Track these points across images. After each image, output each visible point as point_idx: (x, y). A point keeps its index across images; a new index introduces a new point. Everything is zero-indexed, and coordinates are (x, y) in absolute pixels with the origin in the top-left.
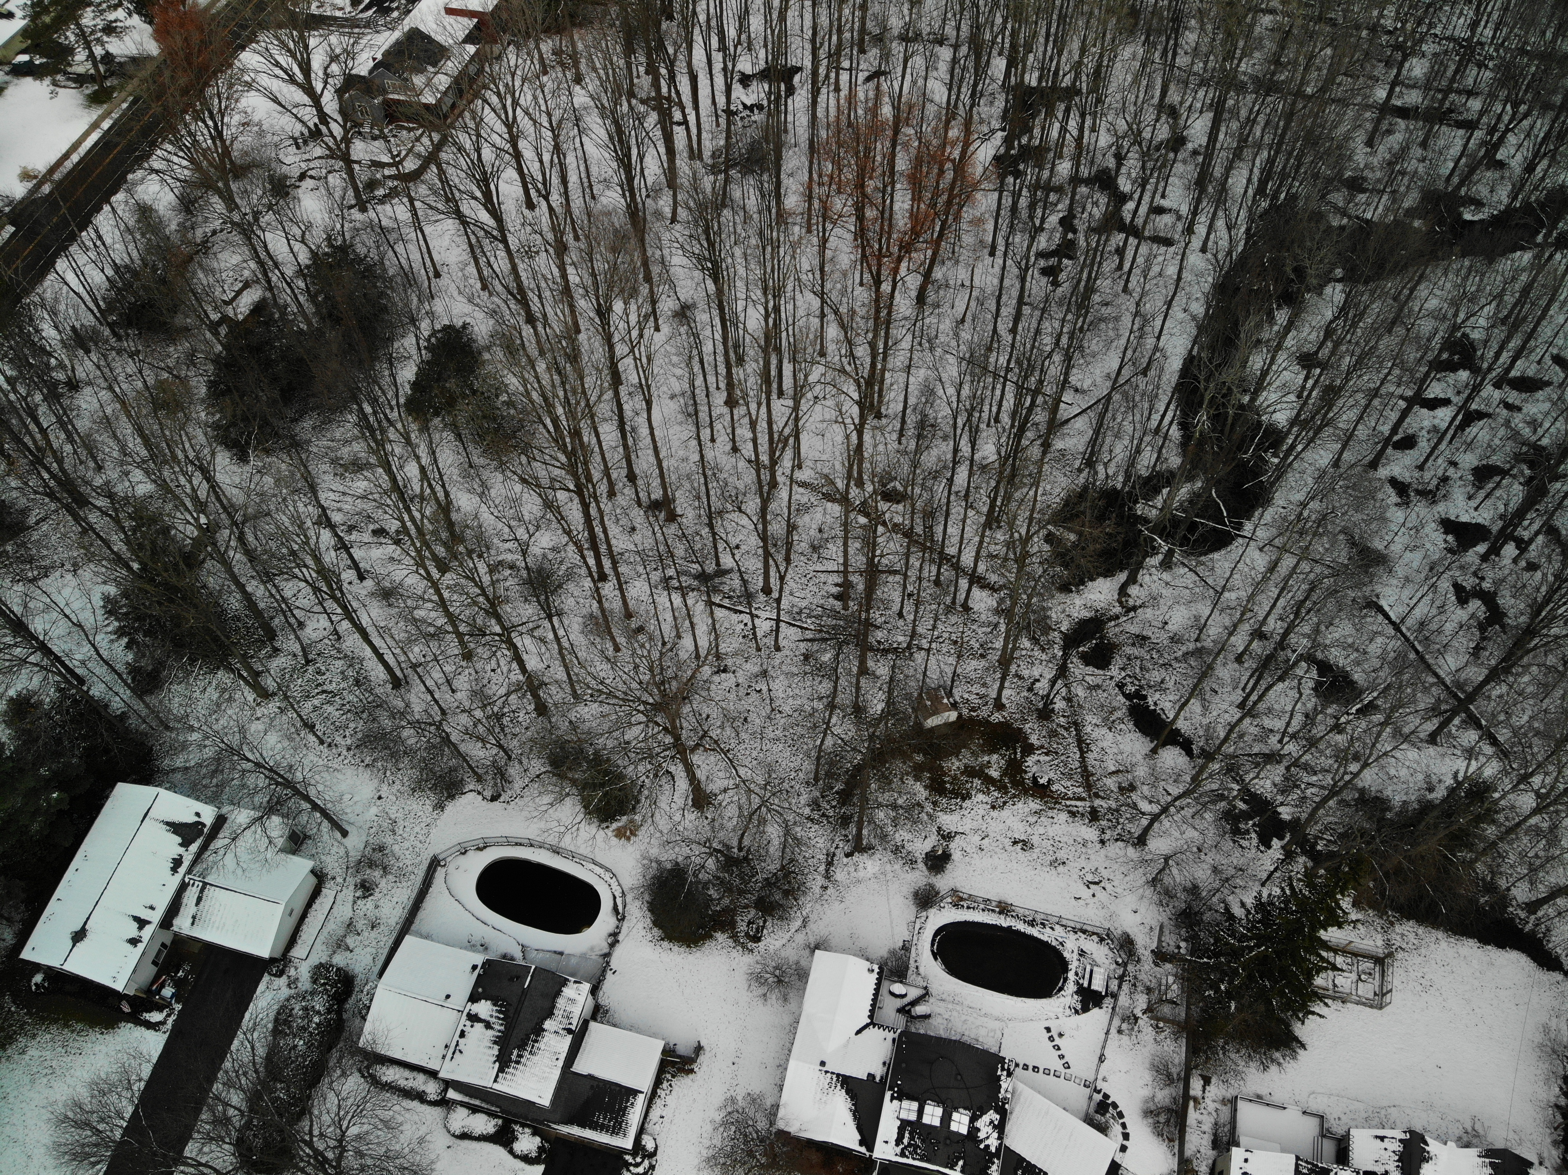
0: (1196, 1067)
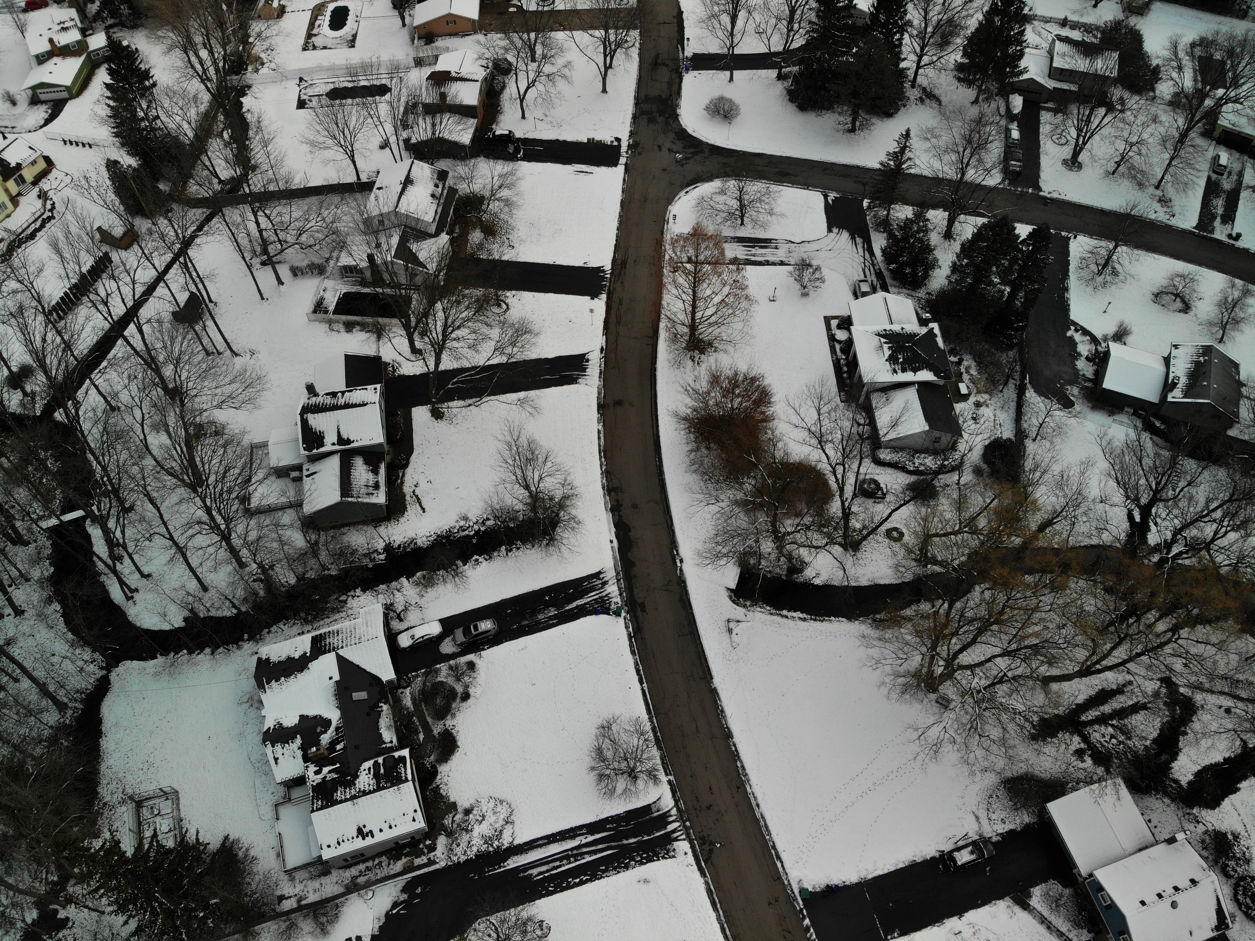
0: (274, 910)
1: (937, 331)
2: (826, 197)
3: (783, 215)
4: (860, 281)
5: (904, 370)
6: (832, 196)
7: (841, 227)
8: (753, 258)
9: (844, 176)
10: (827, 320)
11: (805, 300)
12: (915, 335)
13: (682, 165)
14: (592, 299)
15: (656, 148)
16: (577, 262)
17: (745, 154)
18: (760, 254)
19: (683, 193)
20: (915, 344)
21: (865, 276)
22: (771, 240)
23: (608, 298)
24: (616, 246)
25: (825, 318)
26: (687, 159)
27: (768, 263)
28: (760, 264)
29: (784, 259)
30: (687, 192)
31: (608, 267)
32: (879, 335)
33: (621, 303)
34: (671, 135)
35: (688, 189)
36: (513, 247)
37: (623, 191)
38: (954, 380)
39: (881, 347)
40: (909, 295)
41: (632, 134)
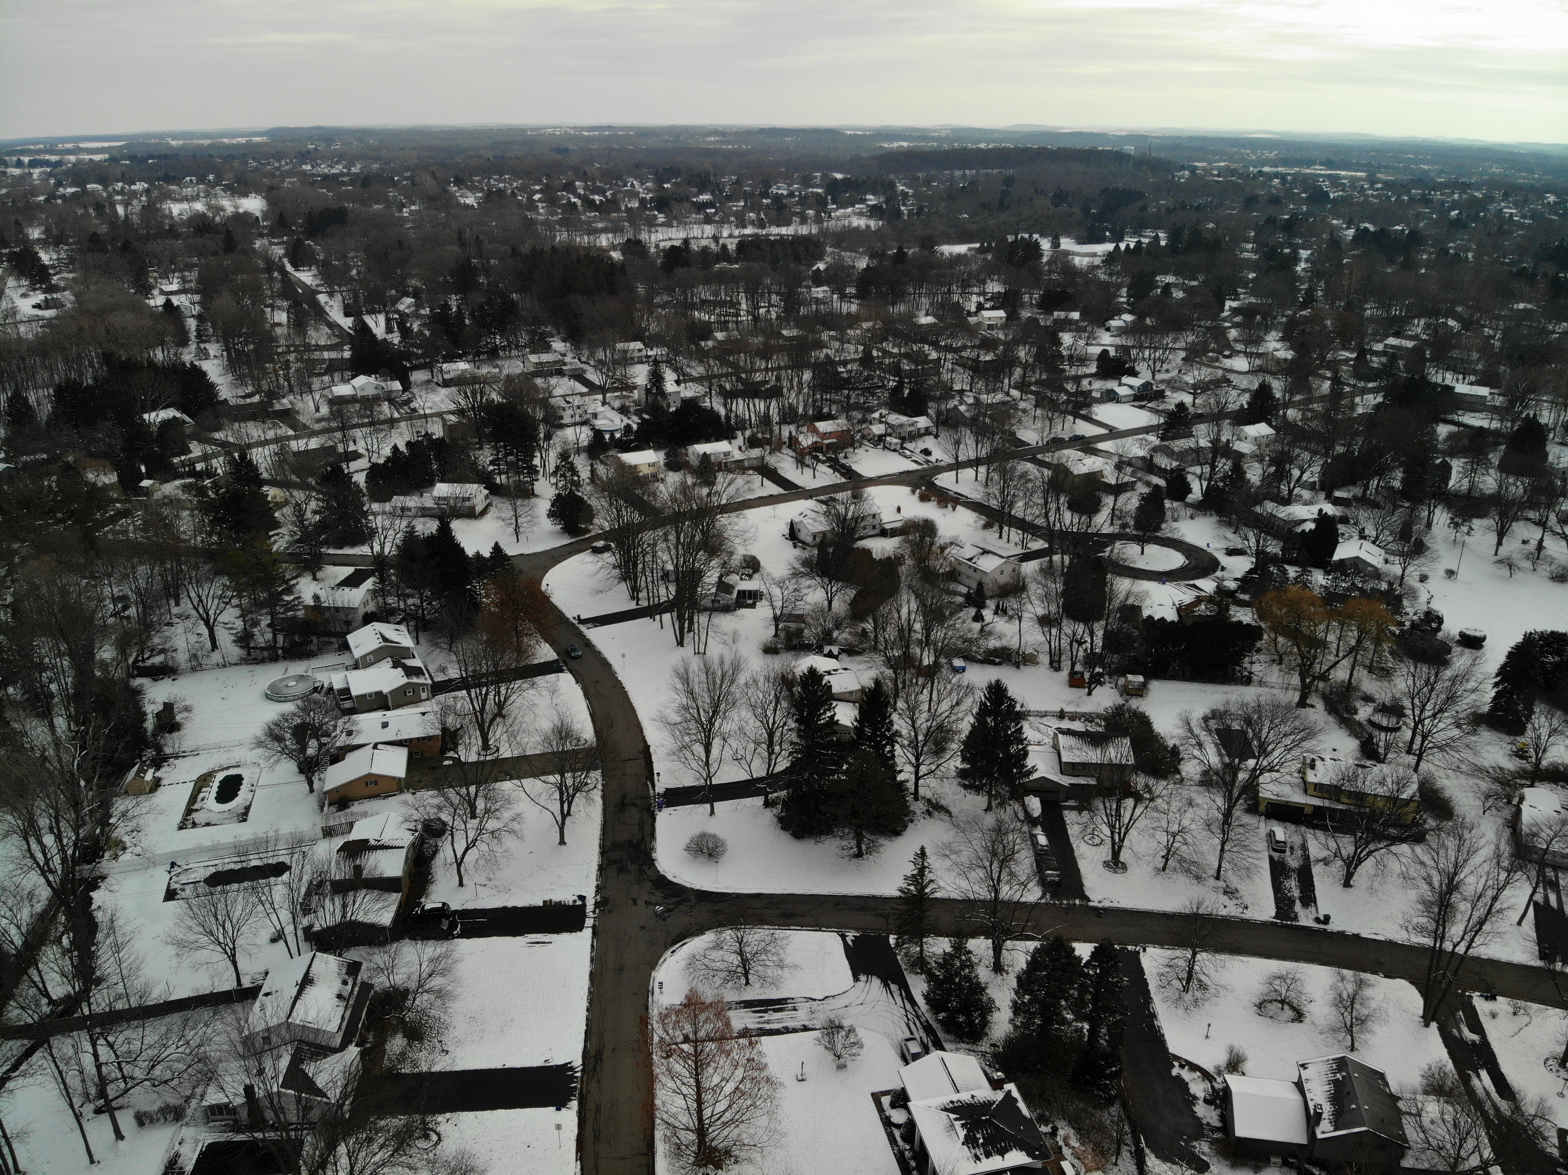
1: (1015, 1094)
2: (843, 937)
3: (796, 967)
4: (907, 1040)
5: (988, 1155)
6: (851, 935)
7: (869, 972)
8: (768, 1027)
9: (861, 909)
10: (876, 1097)
11: (842, 1074)
12: (991, 1103)
13: (664, 920)
14: (558, 1109)
15: (630, 902)
16: (534, 1060)
17: (738, 896)
18: (775, 1019)
19: (669, 953)
20: (992, 1116)
21: (912, 1033)
22: (786, 999)
23: (581, 1105)
24: (586, 1032)
25: (873, 1095)
26: (669, 910)
27: (787, 1031)
28: (777, 1032)
29: (806, 1023)
30: (673, 952)
31: (578, 1062)
32: (946, 1110)
33: (598, 1110)
34: (648, 885)
35: (674, 948)
36: (447, 1052)
37: (592, 961)
38: (1053, 1158)
39: (952, 1125)
40: (969, 1050)
41: (598, 889)
